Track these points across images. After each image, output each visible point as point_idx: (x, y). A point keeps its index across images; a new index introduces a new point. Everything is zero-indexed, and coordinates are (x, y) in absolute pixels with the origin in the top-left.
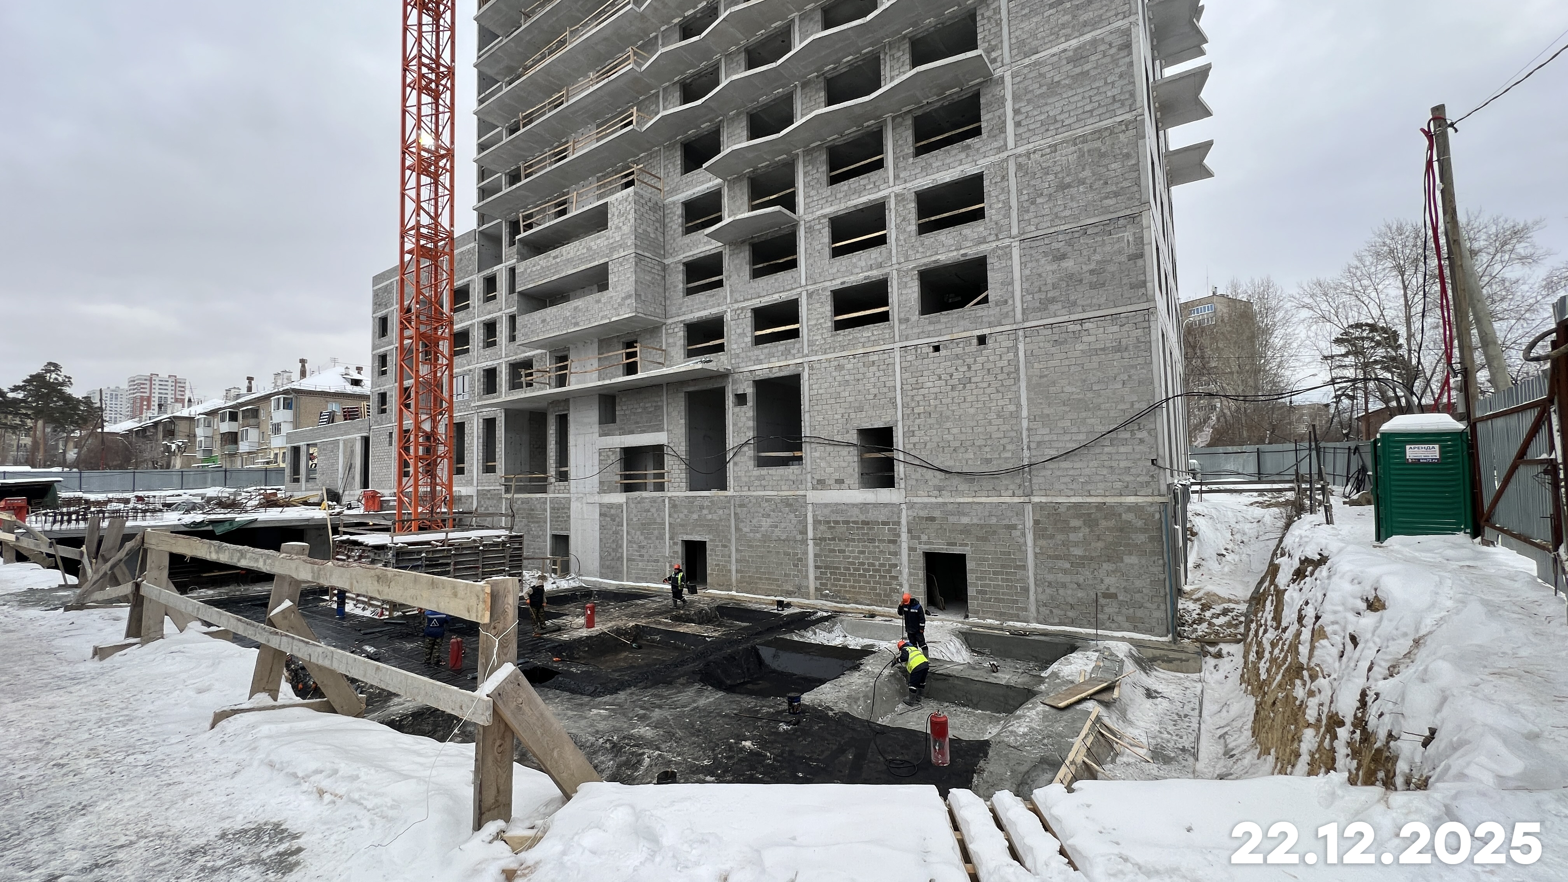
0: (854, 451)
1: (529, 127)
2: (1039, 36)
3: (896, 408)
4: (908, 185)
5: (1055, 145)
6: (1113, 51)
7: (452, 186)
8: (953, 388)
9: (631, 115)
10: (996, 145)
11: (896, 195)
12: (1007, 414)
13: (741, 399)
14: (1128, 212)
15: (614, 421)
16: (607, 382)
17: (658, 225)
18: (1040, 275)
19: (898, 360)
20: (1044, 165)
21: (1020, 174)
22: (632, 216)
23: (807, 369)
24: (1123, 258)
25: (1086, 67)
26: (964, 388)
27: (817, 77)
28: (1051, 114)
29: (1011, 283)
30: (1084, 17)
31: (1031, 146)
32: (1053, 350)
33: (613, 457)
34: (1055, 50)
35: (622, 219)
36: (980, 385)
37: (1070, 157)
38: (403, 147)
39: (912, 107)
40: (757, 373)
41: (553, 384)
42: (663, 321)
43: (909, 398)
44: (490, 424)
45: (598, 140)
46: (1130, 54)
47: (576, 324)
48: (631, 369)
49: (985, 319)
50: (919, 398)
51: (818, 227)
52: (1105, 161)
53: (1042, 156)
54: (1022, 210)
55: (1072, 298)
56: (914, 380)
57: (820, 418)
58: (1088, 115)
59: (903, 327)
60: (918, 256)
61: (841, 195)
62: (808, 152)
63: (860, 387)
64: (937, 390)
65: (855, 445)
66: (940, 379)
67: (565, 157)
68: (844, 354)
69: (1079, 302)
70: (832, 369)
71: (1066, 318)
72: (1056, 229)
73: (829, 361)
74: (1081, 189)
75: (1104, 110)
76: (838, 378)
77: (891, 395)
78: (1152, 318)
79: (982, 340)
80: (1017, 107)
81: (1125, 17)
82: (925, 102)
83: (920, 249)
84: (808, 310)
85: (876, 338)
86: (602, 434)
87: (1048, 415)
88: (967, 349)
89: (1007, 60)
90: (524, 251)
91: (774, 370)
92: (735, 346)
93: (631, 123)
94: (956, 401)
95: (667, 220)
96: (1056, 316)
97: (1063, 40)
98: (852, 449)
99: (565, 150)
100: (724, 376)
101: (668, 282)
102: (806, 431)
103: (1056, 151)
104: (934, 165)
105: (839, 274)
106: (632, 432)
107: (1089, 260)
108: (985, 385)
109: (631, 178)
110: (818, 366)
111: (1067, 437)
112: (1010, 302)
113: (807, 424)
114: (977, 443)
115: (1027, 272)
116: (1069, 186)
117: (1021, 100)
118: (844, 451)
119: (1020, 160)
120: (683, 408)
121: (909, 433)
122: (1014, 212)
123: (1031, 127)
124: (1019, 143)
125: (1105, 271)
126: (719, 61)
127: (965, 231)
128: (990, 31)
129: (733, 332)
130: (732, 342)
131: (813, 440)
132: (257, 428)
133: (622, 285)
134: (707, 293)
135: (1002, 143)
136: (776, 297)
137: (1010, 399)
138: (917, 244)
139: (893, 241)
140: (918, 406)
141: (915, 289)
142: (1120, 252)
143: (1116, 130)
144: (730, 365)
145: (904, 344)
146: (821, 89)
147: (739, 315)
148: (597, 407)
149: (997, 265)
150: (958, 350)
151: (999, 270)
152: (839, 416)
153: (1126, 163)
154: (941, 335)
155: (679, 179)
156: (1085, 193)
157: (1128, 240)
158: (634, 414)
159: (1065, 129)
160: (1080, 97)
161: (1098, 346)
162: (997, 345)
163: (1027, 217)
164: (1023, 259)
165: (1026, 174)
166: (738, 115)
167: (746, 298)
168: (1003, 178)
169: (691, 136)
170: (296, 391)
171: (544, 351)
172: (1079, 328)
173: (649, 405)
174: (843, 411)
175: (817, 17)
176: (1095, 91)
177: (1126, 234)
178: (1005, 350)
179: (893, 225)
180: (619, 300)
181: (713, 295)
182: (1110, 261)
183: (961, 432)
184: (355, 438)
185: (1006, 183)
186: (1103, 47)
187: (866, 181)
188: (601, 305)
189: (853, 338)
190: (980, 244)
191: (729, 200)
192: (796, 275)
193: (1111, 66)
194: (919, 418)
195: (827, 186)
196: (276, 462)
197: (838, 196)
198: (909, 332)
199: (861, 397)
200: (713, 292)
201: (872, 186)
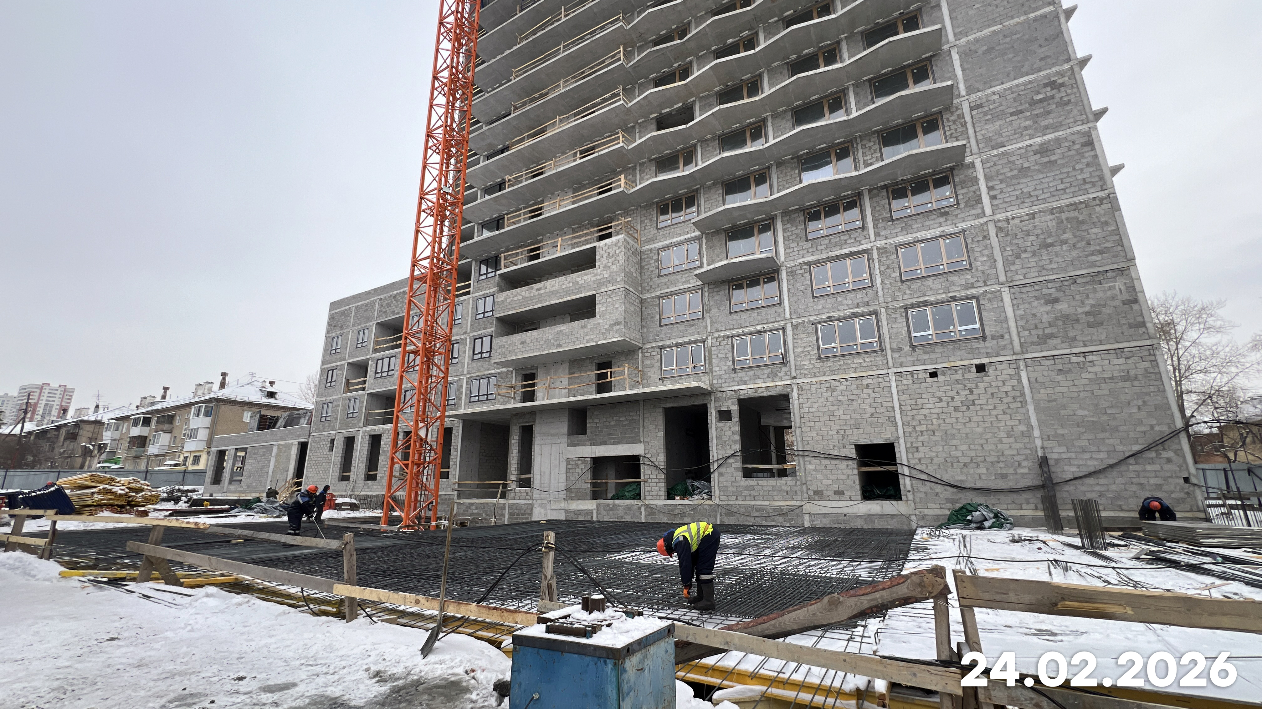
0: (854, 465)
1: (516, 187)
2: (1004, 135)
3: (896, 426)
4: (889, 241)
5: (1033, 214)
6: (1077, 147)
8: (956, 409)
9: (620, 180)
10: (973, 212)
11: (878, 249)
12: (1018, 434)
13: (725, 416)
14: (1116, 266)
15: (583, 433)
16: (581, 398)
17: (638, 266)
18: (1034, 315)
19: (893, 384)
20: (1024, 228)
21: (1001, 235)
22: (621, 258)
23: (795, 390)
24: (1118, 303)
25: (1053, 158)
26: (968, 409)
27: (792, 159)
28: (1025, 190)
29: (1006, 320)
30: (1044, 123)
31: (1009, 214)
32: (1059, 378)
33: (582, 466)
34: (1019, 145)
35: (612, 260)
36: (985, 407)
37: (1049, 223)
39: (888, 182)
40: (742, 392)
41: (518, 399)
42: (641, 345)
43: (909, 418)
44: (446, 432)
45: (574, 202)
46: (1094, 149)
47: (560, 346)
48: (603, 388)
49: (982, 351)
50: (923, 417)
51: (800, 272)
52: (1085, 227)
53: (1021, 221)
54: (1007, 263)
55: (1071, 334)
56: (913, 402)
57: (813, 434)
58: (1062, 192)
59: (896, 355)
60: (906, 297)
61: (823, 247)
62: (786, 213)
63: (855, 406)
64: (937, 411)
65: (853, 459)
66: (941, 400)
68: (834, 377)
69: (1079, 338)
70: (823, 390)
71: (1067, 351)
72: (1044, 278)
73: (819, 383)
74: (1065, 247)
75: (1077, 189)
76: (831, 399)
77: (889, 414)
78: (1157, 353)
79: (981, 368)
80: (990, 184)
81: (1083, 124)
82: (902, 179)
83: (908, 292)
84: (794, 339)
85: (869, 364)
86: (572, 444)
87: (1063, 435)
88: (967, 376)
89: (975, 150)
90: (502, 284)
91: (760, 390)
92: (717, 369)
94: (960, 420)
95: (644, 264)
96: (1056, 349)
97: (1027, 137)
98: (850, 462)
99: (542, 208)
100: (706, 393)
101: (645, 313)
102: (792, 445)
103: (1034, 218)
104: (915, 226)
105: (825, 310)
106: (604, 443)
107: (1083, 303)
108: (990, 407)
110: (808, 387)
111: (1087, 455)
112: (1007, 336)
113: (799, 439)
114: (988, 459)
115: (1021, 312)
116: (1052, 245)
117: (993, 180)
118: (843, 465)
120: (661, 422)
121: (912, 449)
122: (1000, 264)
123: (1006, 200)
124: (996, 212)
125: (1100, 313)
126: (695, 146)
127: (952, 278)
128: (956, 130)
129: (714, 357)
130: (714, 365)
131: (806, 454)
132: (170, 432)
133: (611, 313)
134: (685, 324)
135: (980, 211)
136: (759, 327)
137: (1019, 420)
138: (904, 287)
139: (879, 285)
140: (920, 424)
141: (905, 324)
142: (1113, 298)
143: (1091, 204)
144: (712, 384)
145: (899, 370)
146: (796, 168)
147: (720, 342)
148: (566, 419)
149: (988, 306)
150: (958, 377)
151: (991, 310)
152: (835, 433)
153: (1105, 229)
154: (937, 363)
155: (656, 231)
156: (1069, 251)
157: (1120, 289)
158: (607, 426)
159: (1041, 202)
160: (1051, 179)
161: (1105, 376)
162: (999, 373)
163: (1013, 268)
164: (1015, 302)
165: (1007, 234)
166: (714, 184)
167: (727, 327)
168: (985, 237)
169: (668, 199)
170: (217, 400)
171: (510, 369)
172: (1083, 359)
173: (624, 419)
174: (839, 428)
175: (789, 116)
176: (1065, 175)
177: (1117, 284)
178: (1008, 377)
179: (877, 272)
180: (607, 326)
181: (693, 325)
182: (1105, 305)
183: (970, 449)
184: (292, 444)
185: (988, 242)
186: (1067, 144)
187: (847, 237)
188: (586, 330)
189: (844, 364)
190: (968, 288)
191: (707, 249)
192: (779, 309)
193: (1077, 158)
194: (922, 435)
195: (807, 240)
196: (184, 465)
197: (819, 248)
198: (903, 359)
199: (858, 416)
200: (692, 323)
201: (853, 241)
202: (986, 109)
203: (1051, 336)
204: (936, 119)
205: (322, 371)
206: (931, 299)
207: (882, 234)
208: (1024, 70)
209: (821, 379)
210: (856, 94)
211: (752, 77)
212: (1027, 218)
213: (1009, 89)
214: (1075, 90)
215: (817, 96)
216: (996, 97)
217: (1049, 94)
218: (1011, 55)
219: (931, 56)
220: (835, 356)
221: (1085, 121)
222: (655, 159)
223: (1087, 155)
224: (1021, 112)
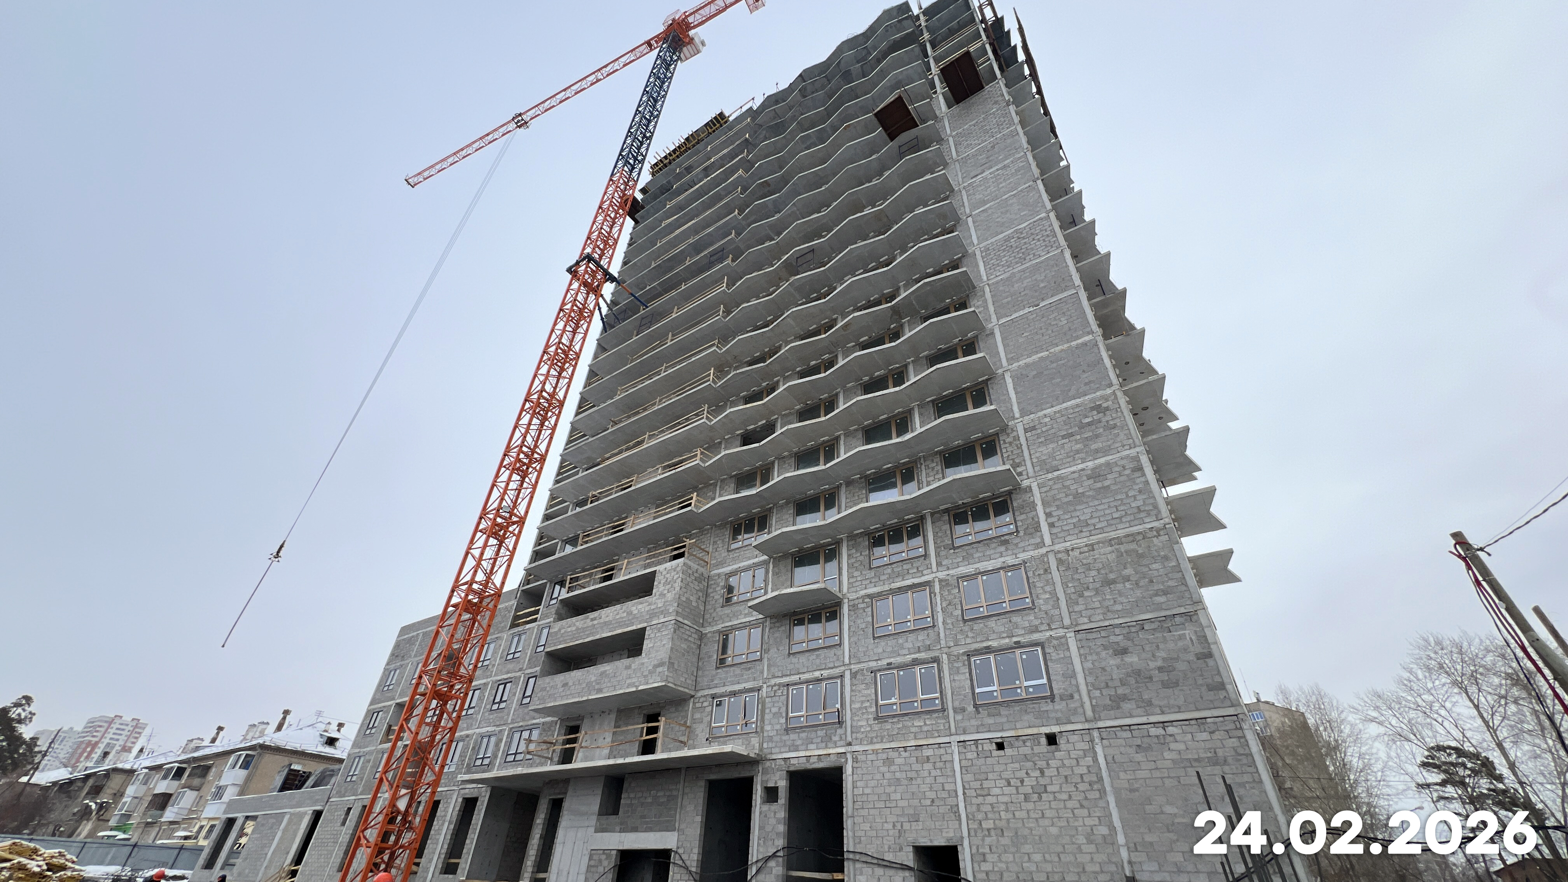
0: (911, 878)
1: (596, 503)
2: (1057, 458)
3: (960, 820)
4: (951, 572)
5: (1092, 545)
6: (1127, 472)
7: (515, 548)
8: (1027, 798)
9: (691, 498)
10: (1032, 541)
11: (940, 581)
12: (1100, 840)
13: (771, 794)
14: (1182, 610)
15: (616, 812)
16: (620, 761)
17: (700, 594)
18: (1103, 669)
19: (956, 758)
20: (1085, 561)
21: (1062, 568)
22: (677, 585)
23: (850, 762)
24: (1192, 657)
25: (1107, 483)
26: (1040, 798)
27: (860, 478)
28: (1082, 518)
29: (1074, 675)
30: (1094, 447)
31: (1068, 544)
32: (1139, 757)
33: (605, 863)
34: (1074, 469)
35: (668, 587)
36: (1059, 796)
37: (1109, 556)
38: (482, 514)
39: (949, 505)
40: (793, 761)
41: (556, 759)
42: (693, 693)
43: (974, 808)
44: (469, 804)
45: (655, 518)
47: (600, 691)
48: (648, 747)
49: (1051, 715)
50: (989, 808)
51: (862, 606)
52: (1145, 562)
53: (1081, 553)
54: (1071, 603)
55: (1146, 697)
56: (977, 785)
57: (866, 827)
58: (1118, 520)
59: (959, 717)
60: (968, 641)
61: (885, 577)
62: (852, 537)
63: (914, 788)
64: (1006, 799)
65: (909, 868)
66: (1009, 784)
67: (622, 530)
68: (893, 745)
69: (1155, 702)
70: (880, 763)
71: (1144, 720)
72: (1110, 622)
73: (875, 752)
74: (1128, 585)
75: (1132, 518)
76: (887, 775)
77: (951, 801)
78: (1244, 726)
79: (1052, 739)
80: (1047, 511)
81: (1130, 448)
82: (960, 502)
83: (970, 634)
84: (852, 691)
85: (929, 728)
86: (600, 829)
87: (1151, 844)
88: (1037, 749)
89: (1031, 473)
90: (563, 612)
91: (812, 760)
92: (768, 728)
93: (690, 505)
94: (1032, 815)
95: (710, 591)
96: (1131, 716)
97: (1080, 461)
98: (907, 873)
99: (623, 524)
100: (753, 762)
101: (703, 651)
102: (849, 844)
103: (1093, 550)
104: (976, 556)
105: (885, 655)
106: (635, 829)
107: (1154, 656)
108: (1064, 796)
109: (682, 550)
110: (863, 758)
112: (1076, 696)
113: (850, 834)
115: (1089, 665)
116: (1114, 582)
117: (1050, 506)
119: (1060, 556)
120: (701, 801)
121: (980, 857)
122: (1063, 603)
123: (1065, 528)
124: (1056, 541)
125: (1174, 669)
126: (773, 463)
127: (1016, 619)
128: (1012, 452)
129: (767, 711)
130: (766, 722)
131: (858, 857)
132: (198, 789)
133: (657, 651)
134: (743, 666)
135: (1038, 540)
136: (817, 674)
137: (1099, 818)
138: (966, 628)
139: (940, 624)
140: (987, 819)
141: (968, 674)
142: (1186, 650)
143: (1148, 535)
144: (761, 749)
145: (962, 738)
146: (863, 488)
147: (775, 691)
148: (600, 792)
149: (1054, 656)
150: (1026, 750)
151: (1058, 661)
152: (890, 826)
153: (1166, 564)
154: (1002, 730)
155: (726, 554)
156: (1132, 589)
157: (1191, 639)
158: (642, 804)
159: (1098, 531)
160: (1106, 506)
161: (1190, 756)
162: (1070, 747)
163: (1077, 608)
164: (1082, 651)
165: (1068, 568)
166: (787, 503)
167: (784, 673)
168: (1046, 570)
169: (742, 518)
170: (263, 747)
171: (556, 719)
172: (1163, 732)
173: (660, 794)
174: (895, 819)
175: (860, 435)
176: (1120, 502)
177: (1187, 632)
178: (1081, 753)
179: (939, 609)
180: (651, 668)
181: (750, 669)
182: (1177, 659)
183: (1045, 861)
184: (305, 813)
185: (1050, 576)
186: (1117, 469)
187: (909, 566)
188: (630, 672)
189: (904, 726)
190: (1032, 632)
191: (773, 574)
192: (839, 653)
193: (1128, 484)
194: (989, 835)
195: (871, 569)
196: (196, 838)
197: (882, 578)
198: (966, 724)
199: (916, 802)
200: (749, 665)
201: (915, 571)
202: (1039, 431)
203: (1124, 698)
204: (994, 441)
205: (368, 711)
206: (994, 644)
207: (944, 563)
208: (1070, 394)
209: (878, 746)
210: (921, 414)
211: (830, 397)
212: (1086, 549)
213: (1059, 412)
214: (1119, 414)
215: (885, 416)
216: (1047, 420)
217: (1095, 417)
218: (1059, 380)
219: (988, 380)
220: (894, 716)
221: (1132, 446)
222: (735, 475)
223: (1138, 481)
224: (1072, 435)
